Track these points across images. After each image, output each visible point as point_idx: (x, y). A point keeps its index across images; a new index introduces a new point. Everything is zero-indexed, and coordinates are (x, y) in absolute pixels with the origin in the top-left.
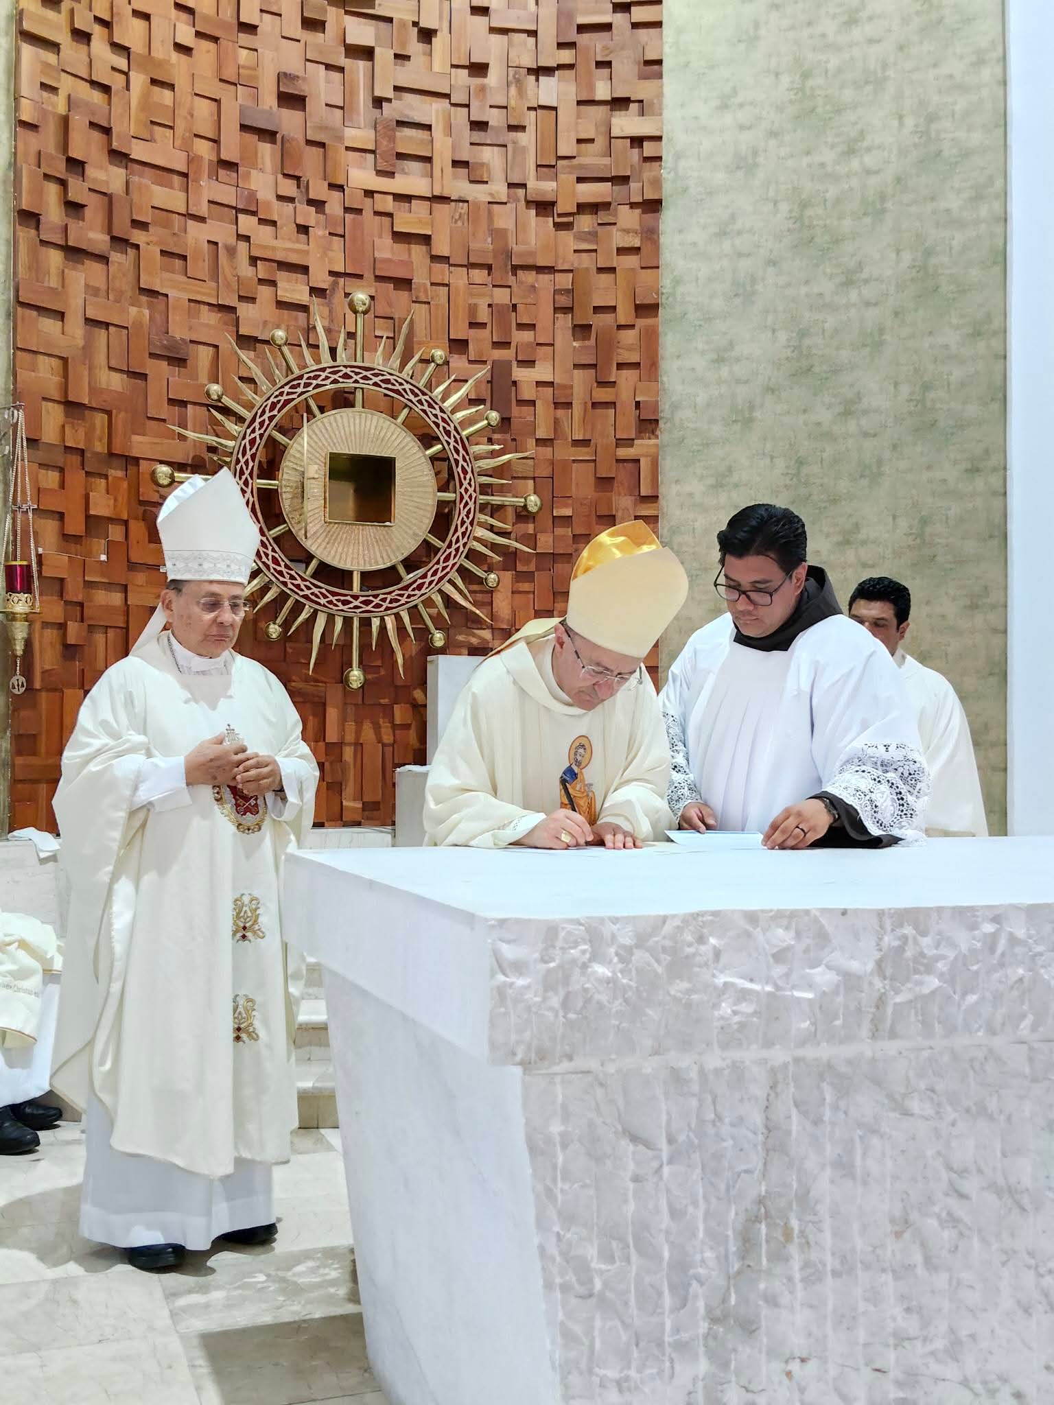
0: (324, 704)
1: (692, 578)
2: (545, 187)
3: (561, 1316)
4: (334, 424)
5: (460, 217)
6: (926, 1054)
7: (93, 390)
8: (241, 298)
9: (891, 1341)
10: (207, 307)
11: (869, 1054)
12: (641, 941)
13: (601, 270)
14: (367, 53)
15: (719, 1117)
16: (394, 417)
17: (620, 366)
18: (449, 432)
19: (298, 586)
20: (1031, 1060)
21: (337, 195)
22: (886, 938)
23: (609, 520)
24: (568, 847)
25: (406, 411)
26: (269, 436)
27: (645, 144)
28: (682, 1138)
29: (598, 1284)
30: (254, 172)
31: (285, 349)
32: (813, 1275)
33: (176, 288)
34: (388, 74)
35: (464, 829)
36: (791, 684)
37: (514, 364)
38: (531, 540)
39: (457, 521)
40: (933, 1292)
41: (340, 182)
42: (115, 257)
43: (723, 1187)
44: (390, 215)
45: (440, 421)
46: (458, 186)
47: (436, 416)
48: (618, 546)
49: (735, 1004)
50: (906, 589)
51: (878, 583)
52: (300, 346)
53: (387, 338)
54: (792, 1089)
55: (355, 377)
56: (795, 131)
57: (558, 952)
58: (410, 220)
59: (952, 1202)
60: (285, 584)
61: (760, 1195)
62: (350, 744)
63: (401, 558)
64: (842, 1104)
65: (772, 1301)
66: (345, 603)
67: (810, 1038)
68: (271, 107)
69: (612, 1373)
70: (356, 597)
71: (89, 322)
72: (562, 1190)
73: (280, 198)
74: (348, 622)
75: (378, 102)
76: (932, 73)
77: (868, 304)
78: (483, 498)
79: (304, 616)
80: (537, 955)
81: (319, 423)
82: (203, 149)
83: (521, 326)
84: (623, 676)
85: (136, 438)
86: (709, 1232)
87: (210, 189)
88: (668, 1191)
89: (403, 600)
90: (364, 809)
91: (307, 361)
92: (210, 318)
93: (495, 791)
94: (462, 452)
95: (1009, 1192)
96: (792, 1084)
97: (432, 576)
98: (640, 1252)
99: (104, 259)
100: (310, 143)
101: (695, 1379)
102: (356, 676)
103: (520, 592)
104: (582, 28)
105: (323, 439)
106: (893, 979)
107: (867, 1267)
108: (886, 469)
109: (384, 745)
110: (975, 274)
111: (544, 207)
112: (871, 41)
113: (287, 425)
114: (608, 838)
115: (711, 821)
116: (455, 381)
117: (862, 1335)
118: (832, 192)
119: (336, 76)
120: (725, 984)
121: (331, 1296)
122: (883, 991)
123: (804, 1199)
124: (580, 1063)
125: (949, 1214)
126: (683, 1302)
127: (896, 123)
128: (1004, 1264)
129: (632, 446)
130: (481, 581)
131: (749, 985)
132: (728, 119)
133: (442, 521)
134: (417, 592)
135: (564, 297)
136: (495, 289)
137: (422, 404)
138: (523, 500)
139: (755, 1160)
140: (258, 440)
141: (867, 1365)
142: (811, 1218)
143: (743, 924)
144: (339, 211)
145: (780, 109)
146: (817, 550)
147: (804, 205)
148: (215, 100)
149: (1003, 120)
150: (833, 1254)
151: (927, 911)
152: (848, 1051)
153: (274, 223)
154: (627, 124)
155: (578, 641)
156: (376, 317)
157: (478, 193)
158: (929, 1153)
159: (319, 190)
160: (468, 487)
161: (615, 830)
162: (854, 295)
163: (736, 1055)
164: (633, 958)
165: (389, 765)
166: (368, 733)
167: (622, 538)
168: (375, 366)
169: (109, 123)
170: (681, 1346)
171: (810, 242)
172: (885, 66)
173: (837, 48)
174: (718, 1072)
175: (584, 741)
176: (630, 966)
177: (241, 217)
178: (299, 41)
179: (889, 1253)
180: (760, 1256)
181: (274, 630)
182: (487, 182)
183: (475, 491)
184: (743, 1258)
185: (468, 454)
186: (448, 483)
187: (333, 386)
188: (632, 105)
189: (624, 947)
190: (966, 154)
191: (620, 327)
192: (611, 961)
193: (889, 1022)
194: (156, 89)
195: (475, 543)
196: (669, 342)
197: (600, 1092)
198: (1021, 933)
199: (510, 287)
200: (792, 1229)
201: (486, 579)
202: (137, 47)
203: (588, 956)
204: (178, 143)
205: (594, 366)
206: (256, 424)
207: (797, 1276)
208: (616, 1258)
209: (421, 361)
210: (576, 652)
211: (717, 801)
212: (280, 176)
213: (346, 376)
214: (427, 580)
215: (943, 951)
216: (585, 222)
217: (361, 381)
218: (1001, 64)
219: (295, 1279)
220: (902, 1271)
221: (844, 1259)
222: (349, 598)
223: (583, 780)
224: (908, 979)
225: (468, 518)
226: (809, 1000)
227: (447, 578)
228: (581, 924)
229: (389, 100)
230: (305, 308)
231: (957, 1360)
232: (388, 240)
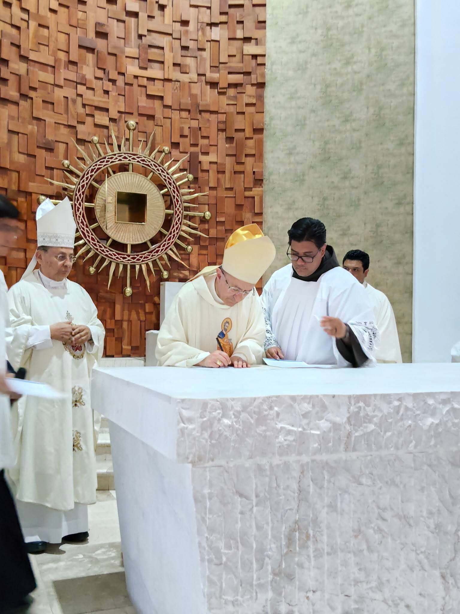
0: (114, 303)
1: (277, 249)
2: (214, 76)
3: (208, 573)
4: (119, 179)
5: (176, 88)
6: (369, 458)
7: (11, 162)
8: (78, 122)
9: (353, 583)
10: (63, 126)
11: (344, 458)
12: (245, 408)
13: (238, 113)
14: (135, 15)
15: (278, 486)
16: (147, 176)
17: (246, 155)
18: (171, 183)
19: (103, 251)
20: (414, 461)
21: (122, 77)
22: (352, 408)
23: (241, 223)
24: (220, 367)
25: (152, 173)
26: (91, 184)
27: (258, 58)
28: (262, 495)
29: (224, 559)
30: (84, 66)
31: (98, 145)
32: (318, 554)
33: (49, 117)
34: (145, 24)
35: (173, 358)
36: (318, 296)
37: (200, 154)
38: (207, 232)
39: (174, 223)
40: (371, 561)
41: (123, 71)
42: (22, 103)
43: (279, 516)
44: (146, 87)
45: (167, 178)
46: (175, 74)
47: (165, 176)
48: (245, 235)
49: (285, 436)
50: (367, 255)
51: (355, 252)
52: (105, 144)
53: (144, 141)
54: (310, 473)
55: (129, 158)
56: (323, 54)
57: (207, 413)
58: (155, 89)
59: (380, 522)
60: (97, 249)
61: (296, 520)
62: (126, 321)
63: (149, 239)
64: (332, 480)
65: (301, 566)
66: (124, 258)
67: (318, 451)
68: (92, 38)
69: (230, 598)
70: (129, 256)
71: (10, 131)
72: (209, 518)
73: (96, 78)
74: (125, 267)
75: (140, 37)
76: (383, 30)
77: (354, 130)
78: (186, 213)
79: (106, 264)
80: (198, 415)
81: (113, 178)
82: (62, 56)
83: (203, 137)
84: (246, 292)
85: (31, 184)
86: (274, 537)
87: (65, 73)
88: (255, 518)
89: (150, 257)
90: (132, 349)
91: (108, 151)
92: (64, 131)
93: (188, 342)
94: (176, 192)
95: (404, 518)
96: (310, 471)
97: (163, 247)
98: (243, 544)
99: (17, 104)
100: (109, 54)
101: (266, 600)
102: (129, 291)
103: (202, 254)
104: (231, 6)
105: (115, 186)
106: (354, 425)
107: (342, 551)
108: (362, 202)
109: (141, 321)
110: (401, 118)
111: (213, 85)
112: (357, 15)
113: (99, 179)
114: (235, 363)
115: (282, 356)
116: (173, 160)
117: (340, 580)
118: (340, 81)
119: (121, 25)
120: (281, 427)
121: (112, 564)
122: (350, 430)
123: (315, 522)
124: (216, 462)
125: (378, 528)
126: (261, 566)
127: (367, 51)
128: (402, 549)
129: (251, 191)
130: (184, 249)
131: (291, 428)
132: (294, 48)
133: (168, 223)
134: (156, 254)
135: (222, 125)
136: (192, 121)
137: (159, 171)
138: (203, 214)
139: (294, 505)
140: (85, 186)
141: (342, 593)
142: (319, 530)
143: (290, 401)
144: (123, 85)
145: (317, 43)
146: (331, 238)
147: (327, 86)
148: (67, 34)
149: (413, 52)
150: (327, 545)
151: (370, 396)
152: (335, 457)
153: (93, 89)
154: (250, 49)
155: (227, 275)
156: (138, 132)
157: (184, 78)
158: (370, 501)
159: (113, 75)
160: (179, 208)
161: (239, 359)
162: (348, 126)
163: (285, 458)
164: (241, 416)
165: (143, 330)
166: (134, 316)
167: (247, 232)
168: (138, 153)
169: (20, 43)
170: (260, 586)
171: (330, 102)
172: (363, 26)
173: (342, 18)
174: (278, 466)
175: (229, 320)
176: (239, 420)
177: (79, 86)
178: (105, 9)
179: (352, 545)
180: (296, 546)
181: (92, 270)
182: (188, 73)
183: (182, 209)
184: (288, 547)
185: (179, 193)
186: (170, 206)
187: (119, 162)
188: (252, 41)
189: (237, 411)
190: (398, 65)
191: (246, 138)
192: (231, 418)
193: (353, 444)
194: (41, 29)
195: (182, 233)
196: (268, 145)
197: (226, 474)
198: (410, 405)
199: (198, 120)
200: (310, 535)
201: (187, 249)
202: (32, 10)
203: (221, 415)
204: (50, 52)
205: (235, 155)
206: (85, 178)
207: (312, 555)
208: (232, 548)
209: (159, 151)
210: (226, 281)
211: (284, 347)
212: (96, 69)
213: (125, 158)
214: (161, 249)
215: (377, 413)
216: (232, 92)
217: (132, 160)
218: (413, 26)
219: (96, 557)
220: (358, 553)
221: (332, 548)
222: (125, 256)
223: (227, 338)
224: (361, 425)
225: (179, 221)
226: (318, 435)
227: (169, 248)
228: (217, 401)
229: (145, 36)
230: (107, 127)
231: (381, 591)
232: (144, 98)
